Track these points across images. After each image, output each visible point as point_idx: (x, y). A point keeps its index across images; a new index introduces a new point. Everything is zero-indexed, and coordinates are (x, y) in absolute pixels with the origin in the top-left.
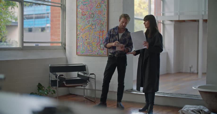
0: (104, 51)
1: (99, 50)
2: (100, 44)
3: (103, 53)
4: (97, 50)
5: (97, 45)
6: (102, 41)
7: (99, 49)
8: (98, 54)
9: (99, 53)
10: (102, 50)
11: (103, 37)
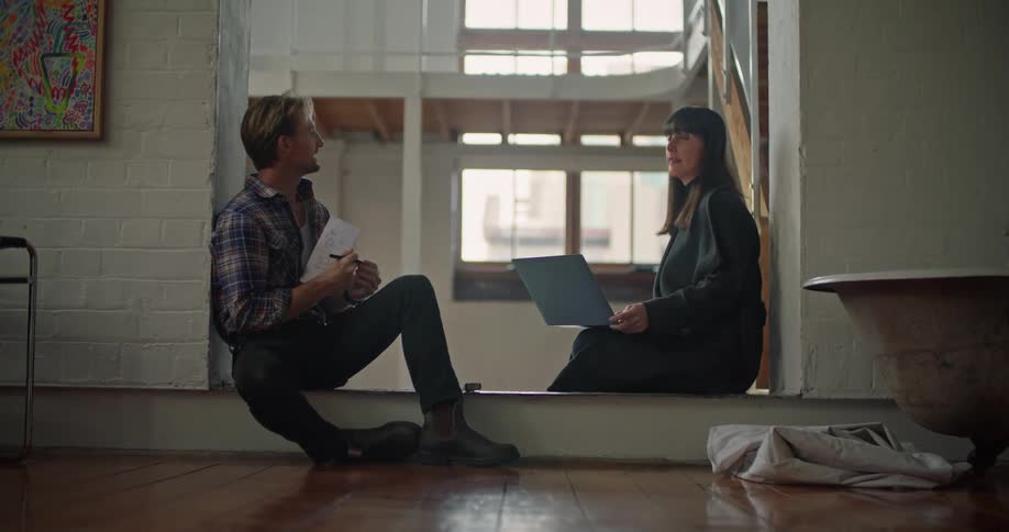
0: (72, 103)
1: (37, 96)
2: (40, 50)
3: (67, 119)
4: (17, 98)
5: (16, 60)
6: (63, 33)
7: (29, 92)
8: (21, 122)
9: (28, 118)
10: (54, 94)
11: (72, 7)
